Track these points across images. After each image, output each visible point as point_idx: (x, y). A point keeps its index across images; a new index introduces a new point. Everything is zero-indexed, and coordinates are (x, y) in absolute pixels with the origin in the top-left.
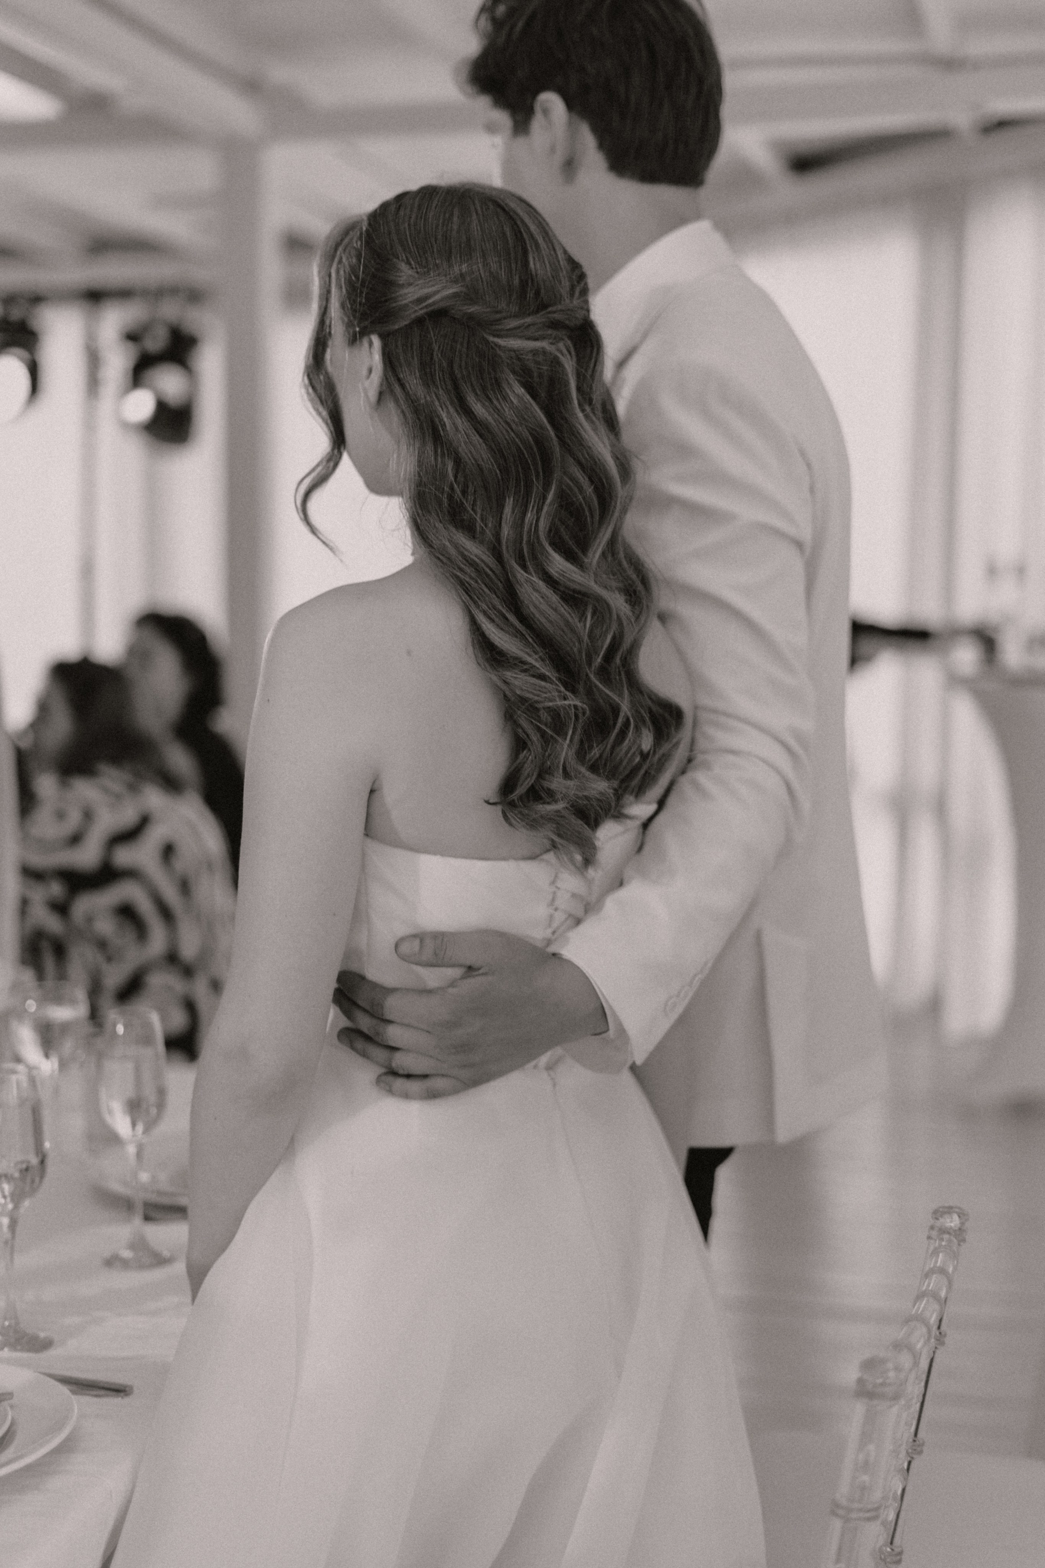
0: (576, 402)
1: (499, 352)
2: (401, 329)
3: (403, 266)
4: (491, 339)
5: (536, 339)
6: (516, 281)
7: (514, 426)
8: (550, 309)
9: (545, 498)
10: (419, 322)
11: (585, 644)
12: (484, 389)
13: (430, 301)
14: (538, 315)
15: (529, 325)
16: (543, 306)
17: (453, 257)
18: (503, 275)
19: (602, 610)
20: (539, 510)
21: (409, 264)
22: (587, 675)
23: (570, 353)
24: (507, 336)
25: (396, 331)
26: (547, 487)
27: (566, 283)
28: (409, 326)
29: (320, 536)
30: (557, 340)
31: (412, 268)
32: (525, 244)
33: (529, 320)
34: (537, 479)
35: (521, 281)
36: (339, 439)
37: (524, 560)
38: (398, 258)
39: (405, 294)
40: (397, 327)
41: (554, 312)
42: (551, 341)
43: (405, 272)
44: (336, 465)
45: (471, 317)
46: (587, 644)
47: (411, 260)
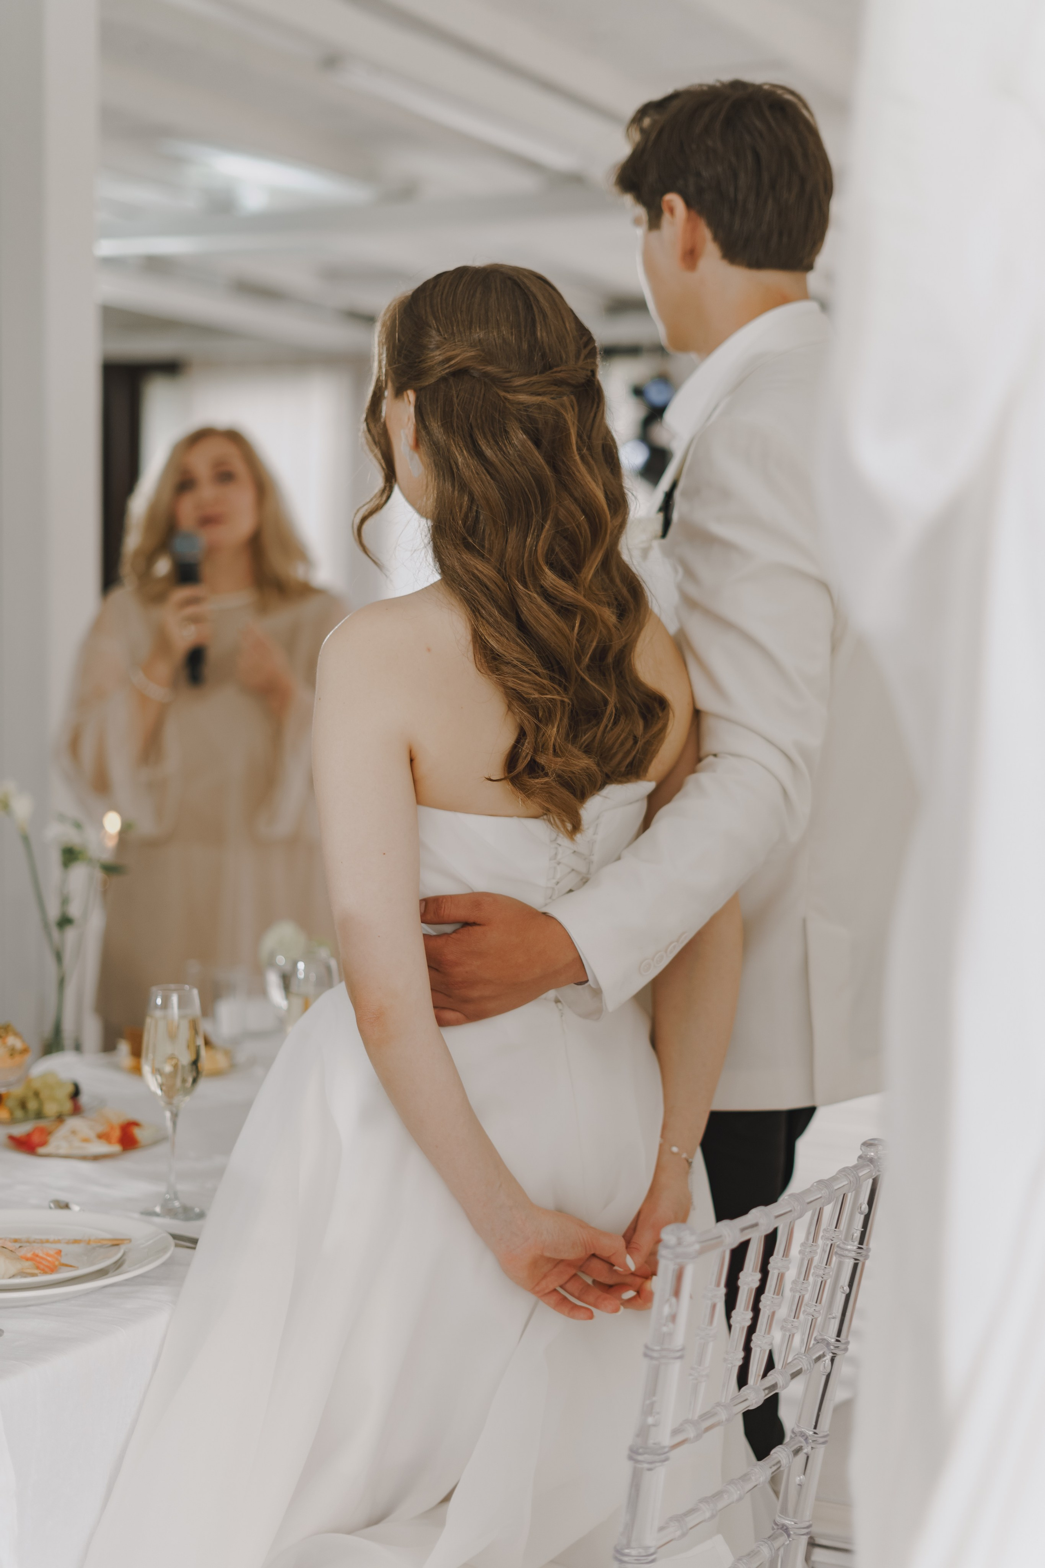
0: (575, 447)
1: (507, 404)
2: (429, 385)
3: (434, 333)
4: (502, 394)
5: (539, 395)
6: (525, 346)
7: (517, 467)
8: (555, 369)
9: (543, 526)
10: (444, 379)
11: (574, 647)
12: (494, 436)
13: (453, 362)
14: (544, 375)
15: (534, 383)
16: (547, 367)
17: (473, 327)
18: (513, 339)
19: (589, 621)
20: (538, 536)
21: (439, 331)
22: (577, 672)
23: (573, 407)
24: (515, 391)
25: (426, 386)
26: (544, 519)
27: (572, 348)
28: (437, 382)
29: (371, 555)
30: (561, 394)
31: (441, 335)
32: (534, 316)
33: (534, 378)
34: (537, 512)
35: (529, 346)
36: (390, 476)
37: (525, 578)
38: (431, 327)
39: (433, 357)
40: (427, 384)
41: (560, 372)
42: (552, 396)
43: (435, 337)
44: (388, 497)
45: (486, 374)
46: (576, 646)
47: (440, 328)
